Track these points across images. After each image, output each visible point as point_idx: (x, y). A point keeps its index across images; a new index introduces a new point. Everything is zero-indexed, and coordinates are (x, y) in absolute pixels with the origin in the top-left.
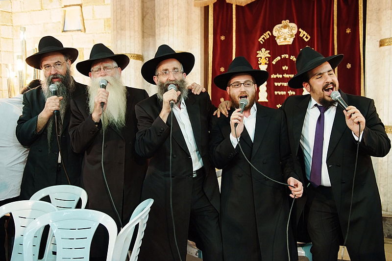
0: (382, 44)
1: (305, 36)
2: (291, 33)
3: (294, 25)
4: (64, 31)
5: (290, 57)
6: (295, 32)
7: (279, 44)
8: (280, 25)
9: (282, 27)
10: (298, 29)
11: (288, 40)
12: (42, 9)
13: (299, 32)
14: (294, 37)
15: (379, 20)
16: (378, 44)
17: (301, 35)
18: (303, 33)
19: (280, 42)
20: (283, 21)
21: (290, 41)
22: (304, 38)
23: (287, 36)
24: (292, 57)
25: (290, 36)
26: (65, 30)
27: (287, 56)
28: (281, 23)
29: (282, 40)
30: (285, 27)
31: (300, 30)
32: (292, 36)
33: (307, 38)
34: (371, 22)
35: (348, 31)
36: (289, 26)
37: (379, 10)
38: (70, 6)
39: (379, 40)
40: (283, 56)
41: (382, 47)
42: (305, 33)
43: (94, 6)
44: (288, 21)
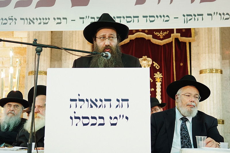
0: (201, 72)
1: (157, 66)
2: (148, 64)
3: (150, 59)
6: (151, 63)
8: (142, 59)
9: (143, 60)
10: (153, 62)
13: (153, 64)
14: (150, 66)
15: (199, 59)
16: (199, 73)
17: (154, 65)
18: (155, 64)
20: (144, 57)
22: (156, 67)
23: (146, 65)
25: (148, 66)
28: (142, 58)
30: (145, 60)
31: (154, 62)
32: (149, 65)
33: (158, 67)
34: (194, 60)
35: (182, 64)
36: (147, 60)
37: (199, 53)
39: (199, 70)
41: (201, 74)
42: (156, 64)
44: (146, 56)
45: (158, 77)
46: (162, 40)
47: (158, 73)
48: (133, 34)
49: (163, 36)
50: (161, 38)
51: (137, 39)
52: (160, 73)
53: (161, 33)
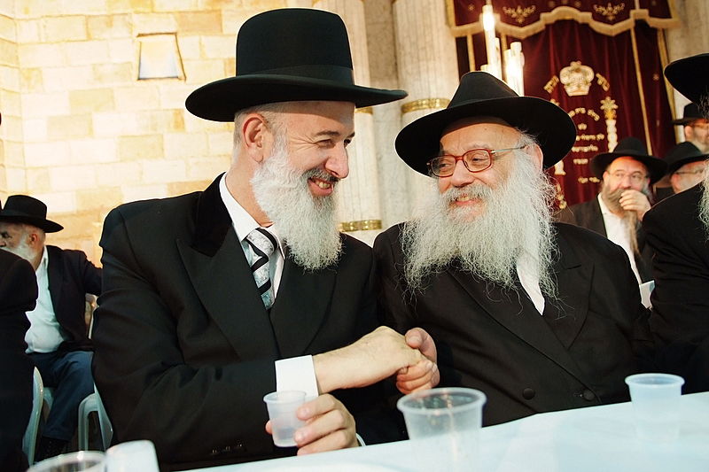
1: (604, 84)
2: (585, 80)
3: (588, 70)
4: (139, 79)
5: (587, 112)
6: (590, 76)
7: (570, 94)
8: (570, 68)
10: (595, 73)
11: (582, 88)
12: (89, 38)
13: (596, 79)
14: (590, 84)
17: (600, 82)
18: (602, 80)
19: (571, 91)
20: (573, 63)
21: (585, 90)
22: (603, 86)
23: (580, 82)
24: (591, 113)
25: (584, 83)
26: (141, 76)
27: (583, 110)
28: (569, 65)
29: (575, 88)
30: (577, 71)
31: (598, 75)
32: (587, 82)
33: (606, 86)
35: (655, 77)
36: (581, 70)
38: (152, 34)
40: (577, 110)
42: (604, 79)
43: (203, 37)
44: (579, 63)
45: (610, 109)
46: (613, 23)
47: (608, 99)
48: (550, 10)
49: (615, 15)
50: (611, 18)
51: (558, 22)
52: (612, 99)
53: (610, 9)
